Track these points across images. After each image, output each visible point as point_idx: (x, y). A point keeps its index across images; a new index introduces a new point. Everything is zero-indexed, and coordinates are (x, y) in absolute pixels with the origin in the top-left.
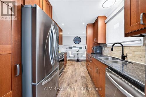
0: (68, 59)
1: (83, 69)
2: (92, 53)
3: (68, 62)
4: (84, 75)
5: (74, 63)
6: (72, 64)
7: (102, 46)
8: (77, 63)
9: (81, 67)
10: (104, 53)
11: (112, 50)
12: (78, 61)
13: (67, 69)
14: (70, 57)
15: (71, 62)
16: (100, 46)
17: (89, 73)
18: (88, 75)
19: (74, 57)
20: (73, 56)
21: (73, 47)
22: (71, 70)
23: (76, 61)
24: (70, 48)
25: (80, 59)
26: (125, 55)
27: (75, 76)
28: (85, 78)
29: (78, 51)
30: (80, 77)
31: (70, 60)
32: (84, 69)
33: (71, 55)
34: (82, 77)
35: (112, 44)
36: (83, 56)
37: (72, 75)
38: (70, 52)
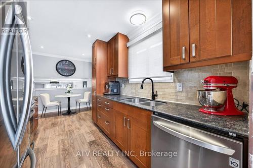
0: (40, 113)
1: (87, 128)
2: (105, 95)
3: (40, 121)
4: (93, 138)
5: (60, 119)
6: (54, 125)
7: (120, 81)
8: (67, 117)
9: (81, 126)
10: (124, 93)
11: (142, 87)
12: (69, 113)
13: (43, 139)
14: (45, 108)
15: (48, 119)
16: (118, 82)
18: (101, 135)
19: (60, 106)
20: (56, 103)
22: (56, 140)
23: (63, 114)
25: (73, 108)
26: (155, 93)
27: (74, 148)
28: (98, 145)
29: (69, 92)
30: (86, 146)
31: (45, 116)
32: (90, 127)
34: (92, 143)
35: (142, 80)
36: (82, 100)
37: (64, 150)
38: (46, 96)
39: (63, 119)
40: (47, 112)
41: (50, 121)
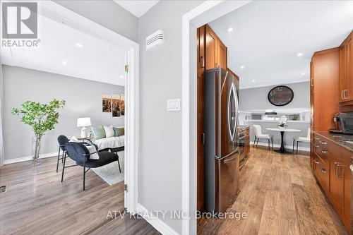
0: (251, 143)
1: (299, 172)
3: (251, 149)
4: (301, 184)
5: (269, 153)
8: (279, 155)
12: (282, 151)
13: (252, 162)
14: (257, 139)
15: (259, 150)
17: (318, 183)
19: (271, 141)
20: (267, 136)
21: (266, 114)
22: (261, 167)
23: (275, 151)
24: (257, 117)
27: (274, 179)
28: (304, 191)
29: (282, 125)
32: (304, 173)
33: (260, 135)
36: (301, 139)
37: (265, 176)
38: (258, 128)
39: (273, 154)
40: (259, 144)
41: (260, 152)
